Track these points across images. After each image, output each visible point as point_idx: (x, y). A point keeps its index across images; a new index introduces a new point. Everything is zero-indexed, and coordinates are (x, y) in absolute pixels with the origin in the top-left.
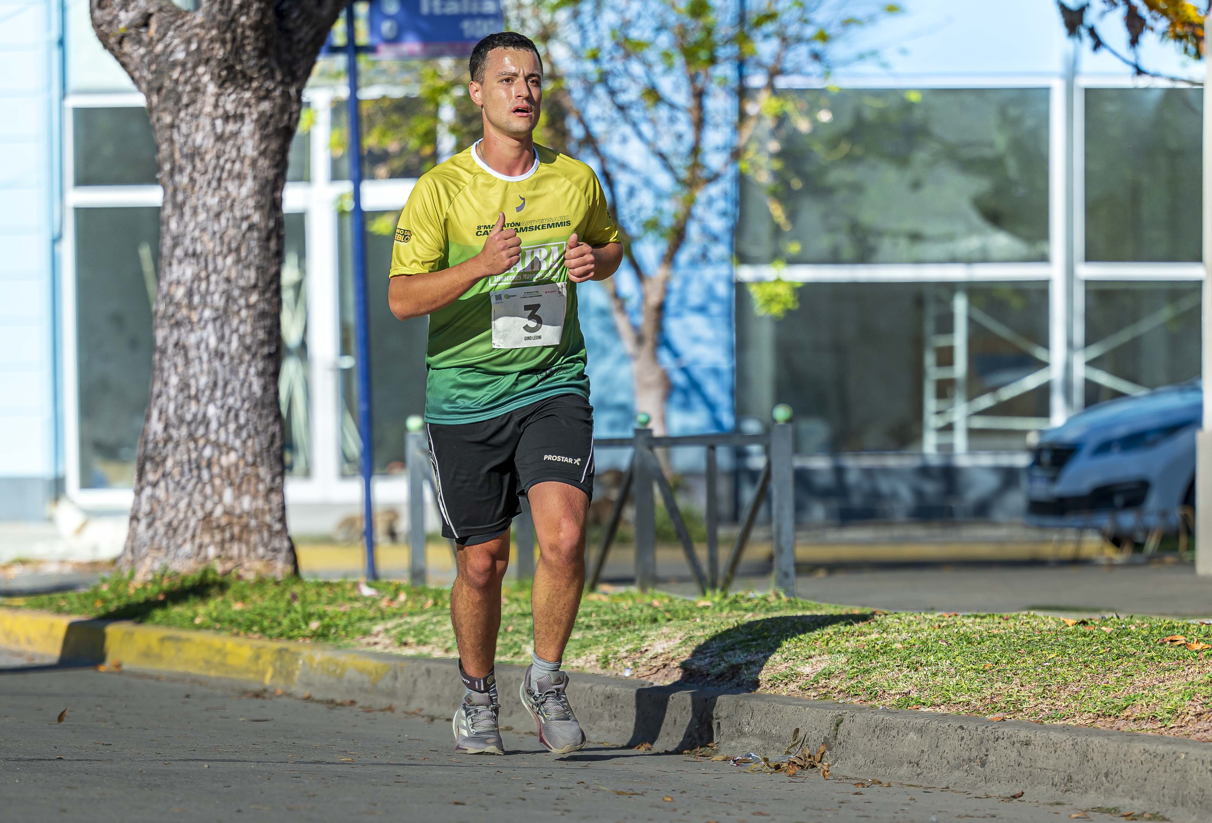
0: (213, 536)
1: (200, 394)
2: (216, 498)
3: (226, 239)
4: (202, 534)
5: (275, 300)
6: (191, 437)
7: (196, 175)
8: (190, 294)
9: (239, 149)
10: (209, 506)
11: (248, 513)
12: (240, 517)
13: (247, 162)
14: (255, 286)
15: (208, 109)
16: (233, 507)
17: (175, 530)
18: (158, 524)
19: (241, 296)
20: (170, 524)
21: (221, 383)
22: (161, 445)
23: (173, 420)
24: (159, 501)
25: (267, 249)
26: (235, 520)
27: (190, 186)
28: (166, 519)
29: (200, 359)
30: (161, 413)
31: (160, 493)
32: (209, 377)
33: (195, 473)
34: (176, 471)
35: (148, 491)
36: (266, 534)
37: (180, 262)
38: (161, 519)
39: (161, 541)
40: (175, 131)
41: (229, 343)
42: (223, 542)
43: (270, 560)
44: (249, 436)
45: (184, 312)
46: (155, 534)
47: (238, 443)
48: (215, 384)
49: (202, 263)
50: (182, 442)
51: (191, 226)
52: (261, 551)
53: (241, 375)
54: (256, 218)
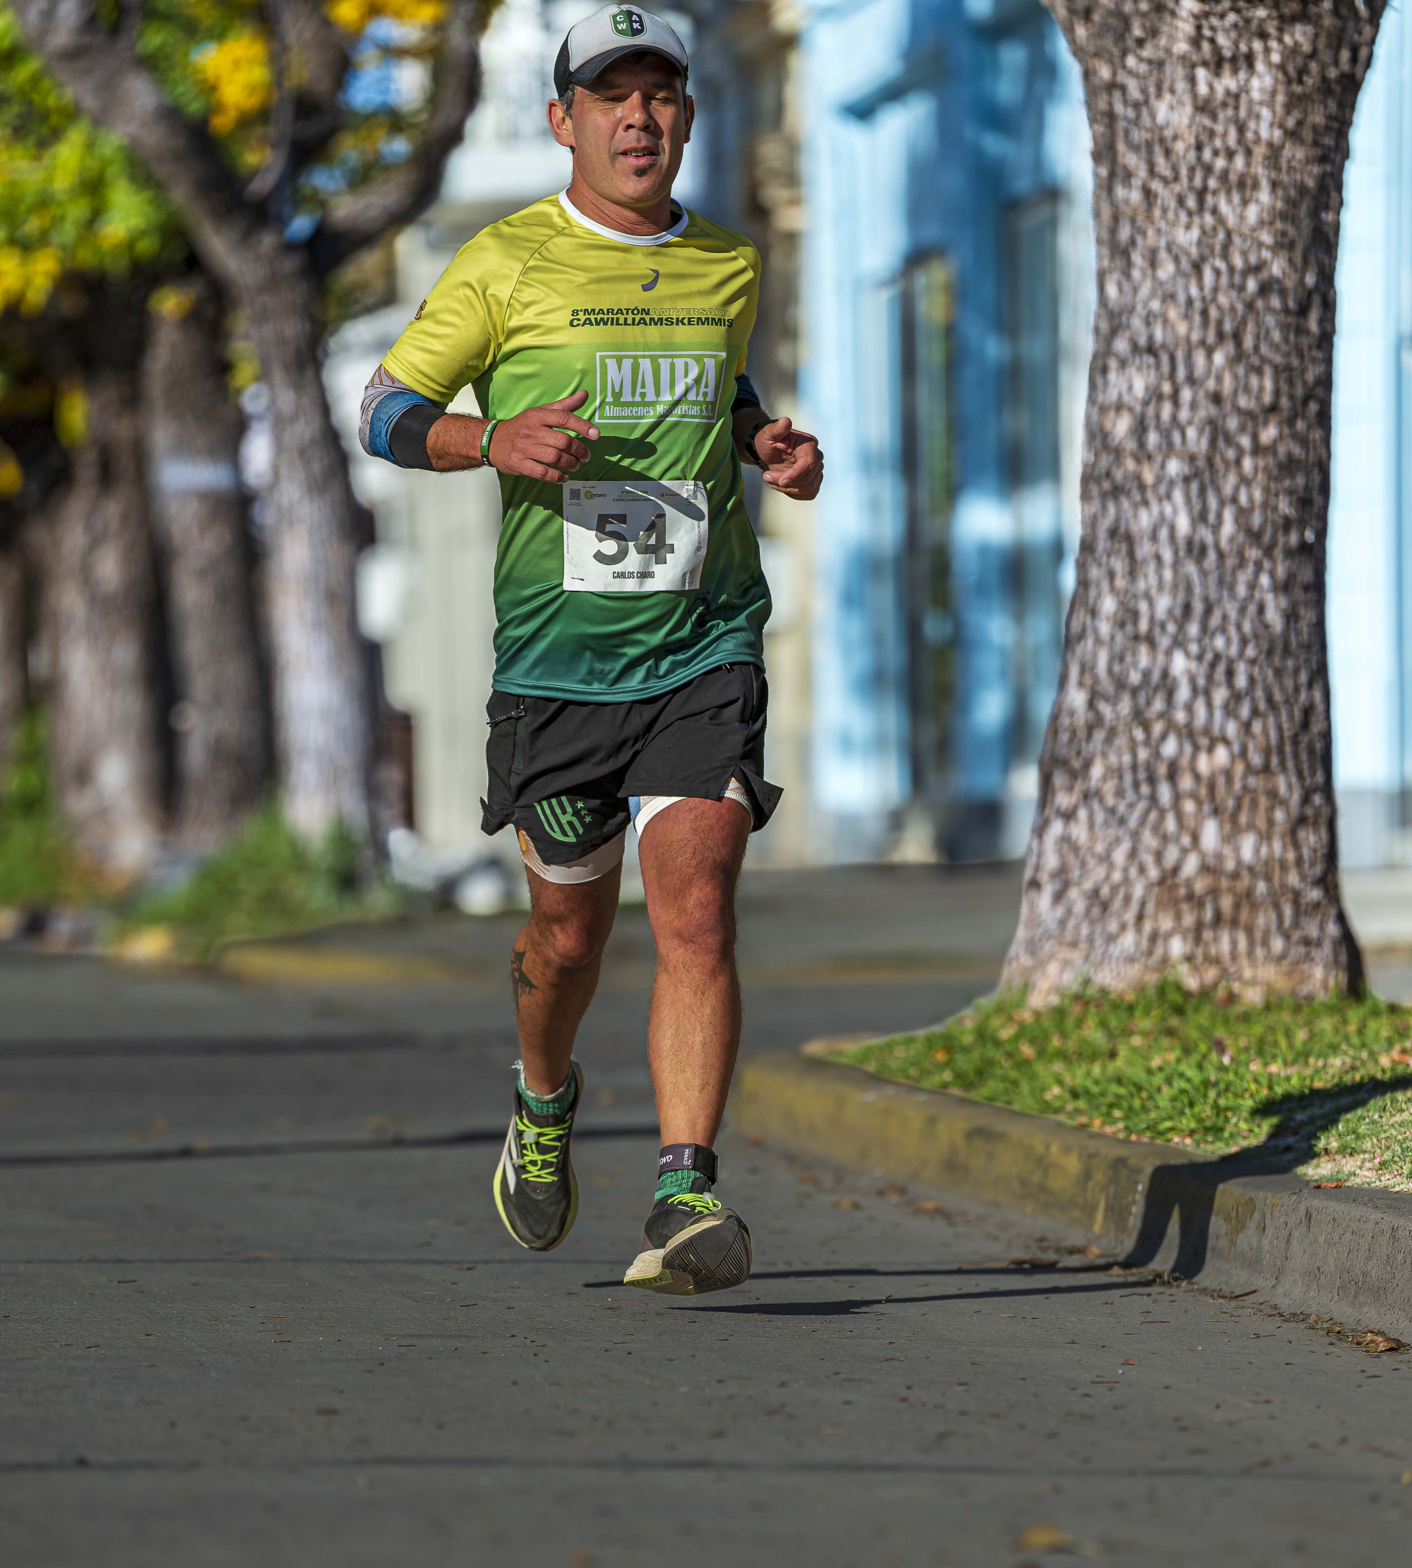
0: (1178, 917)
1: (1157, 631)
2: (1186, 840)
3: (1213, 313)
4: (1156, 913)
5: (1316, 435)
6: (1139, 717)
7: (1156, 186)
8: (1140, 429)
9: (1241, 129)
10: (1172, 855)
11: (1251, 869)
12: (1235, 876)
13: (1260, 151)
14: (1274, 408)
15: (1182, 47)
16: (1219, 857)
17: (1105, 906)
18: (1074, 894)
19: (1242, 429)
20: (1095, 893)
21: (1198, 607)
22: (1082, 734)
23: (1107, 685)
24: (1075, 848)
25: (1301, 330)
26: (1224, 883)
27: (1142, 208)
28: (1088, 885)
29: (1158, 558)
30: (1083, 671)
31: (1079, 832)
32: (1175, 597)
33: (1145, 789)
34: (1109, 788)
35: (1057, 828)
36: (1288, 911)
37: (1123, 364)
38: (1078, 884)
39: (1077, 927)
40: (1117, 95)
41: (1216, 529)
42: (1199, 926)
43: (1297, 963)
44: (1255, 712)
45: (1130, 464)
46: (1069, 912)
47: (1232, 729)
48: (1187, 609)
49: (1166, 368)
50: (1121, 728)
51: (1145, 290)
52: (1278, 944)
53: (1242, 590)
54: (1277, 268)
